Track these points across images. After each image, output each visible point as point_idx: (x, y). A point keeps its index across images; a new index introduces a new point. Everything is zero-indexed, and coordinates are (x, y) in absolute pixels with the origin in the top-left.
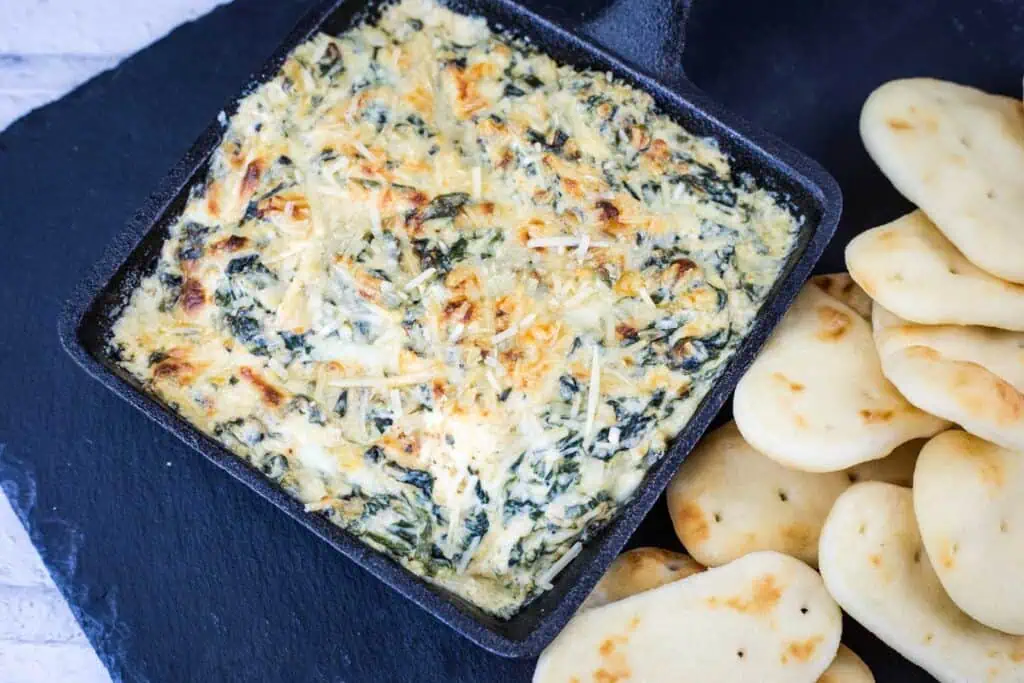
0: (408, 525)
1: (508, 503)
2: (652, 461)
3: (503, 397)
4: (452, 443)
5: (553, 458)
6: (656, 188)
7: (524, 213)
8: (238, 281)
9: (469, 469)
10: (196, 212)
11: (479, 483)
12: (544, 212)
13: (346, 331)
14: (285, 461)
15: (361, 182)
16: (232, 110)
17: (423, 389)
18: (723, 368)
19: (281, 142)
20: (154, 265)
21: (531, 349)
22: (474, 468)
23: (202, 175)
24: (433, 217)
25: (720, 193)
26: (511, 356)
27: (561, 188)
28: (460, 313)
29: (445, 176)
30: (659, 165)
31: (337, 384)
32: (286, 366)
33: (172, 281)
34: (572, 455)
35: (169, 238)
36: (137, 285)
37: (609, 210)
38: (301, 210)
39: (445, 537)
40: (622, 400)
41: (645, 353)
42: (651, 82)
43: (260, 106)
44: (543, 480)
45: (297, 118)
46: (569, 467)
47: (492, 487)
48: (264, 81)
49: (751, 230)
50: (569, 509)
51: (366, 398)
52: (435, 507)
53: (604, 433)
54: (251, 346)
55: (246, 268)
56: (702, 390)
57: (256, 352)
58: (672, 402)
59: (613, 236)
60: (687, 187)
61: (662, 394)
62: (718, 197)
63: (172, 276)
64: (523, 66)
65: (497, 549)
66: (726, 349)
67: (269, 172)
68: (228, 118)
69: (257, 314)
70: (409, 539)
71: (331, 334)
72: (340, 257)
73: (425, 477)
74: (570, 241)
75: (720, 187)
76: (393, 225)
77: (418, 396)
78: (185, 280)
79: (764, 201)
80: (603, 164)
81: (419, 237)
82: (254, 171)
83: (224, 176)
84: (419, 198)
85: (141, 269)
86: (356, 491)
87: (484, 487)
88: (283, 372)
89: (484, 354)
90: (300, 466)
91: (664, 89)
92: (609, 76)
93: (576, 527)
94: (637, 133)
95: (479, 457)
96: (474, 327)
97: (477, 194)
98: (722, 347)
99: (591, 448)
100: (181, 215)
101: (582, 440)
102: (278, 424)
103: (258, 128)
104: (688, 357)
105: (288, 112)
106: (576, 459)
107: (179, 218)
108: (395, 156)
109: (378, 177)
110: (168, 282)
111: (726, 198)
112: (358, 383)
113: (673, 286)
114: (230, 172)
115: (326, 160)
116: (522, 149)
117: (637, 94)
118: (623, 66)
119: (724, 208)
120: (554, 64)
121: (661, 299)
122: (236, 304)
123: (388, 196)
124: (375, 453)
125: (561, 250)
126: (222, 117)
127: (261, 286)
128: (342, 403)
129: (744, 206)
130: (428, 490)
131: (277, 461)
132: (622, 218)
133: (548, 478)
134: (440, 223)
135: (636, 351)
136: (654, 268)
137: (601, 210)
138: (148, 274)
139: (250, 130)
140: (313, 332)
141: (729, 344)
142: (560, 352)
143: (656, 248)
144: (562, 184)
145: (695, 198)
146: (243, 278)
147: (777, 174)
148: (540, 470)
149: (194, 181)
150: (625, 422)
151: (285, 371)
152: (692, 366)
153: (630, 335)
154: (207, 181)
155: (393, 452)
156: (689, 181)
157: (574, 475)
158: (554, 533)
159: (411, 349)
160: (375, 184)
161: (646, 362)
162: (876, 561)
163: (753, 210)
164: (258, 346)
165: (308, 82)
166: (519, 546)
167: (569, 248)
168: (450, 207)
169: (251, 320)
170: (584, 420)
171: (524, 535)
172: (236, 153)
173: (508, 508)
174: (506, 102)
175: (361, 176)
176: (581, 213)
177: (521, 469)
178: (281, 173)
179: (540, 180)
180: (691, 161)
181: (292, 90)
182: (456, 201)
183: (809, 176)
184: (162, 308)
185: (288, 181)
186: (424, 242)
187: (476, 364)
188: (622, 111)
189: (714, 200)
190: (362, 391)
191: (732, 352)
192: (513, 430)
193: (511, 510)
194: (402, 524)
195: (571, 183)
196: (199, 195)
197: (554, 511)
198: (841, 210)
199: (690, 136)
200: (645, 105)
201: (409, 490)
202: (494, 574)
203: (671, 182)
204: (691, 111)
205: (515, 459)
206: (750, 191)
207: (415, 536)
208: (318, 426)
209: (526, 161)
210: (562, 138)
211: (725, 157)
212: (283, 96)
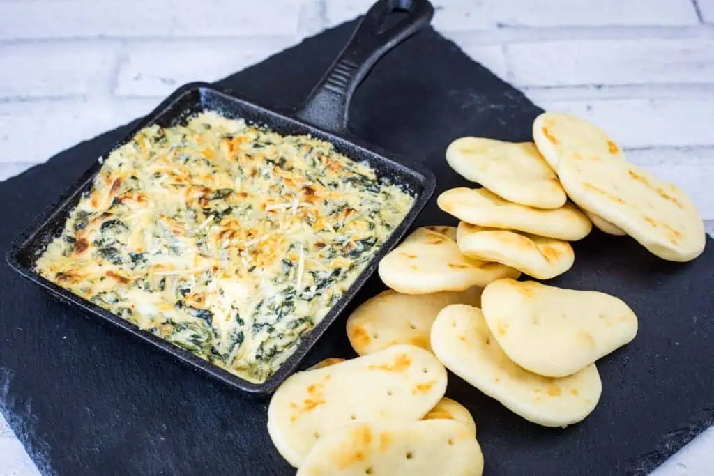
0: (199, 337)
1: (255, 325)
2: (335, 302)
3: (251, 270)
4: (222, 293)
5: (280, 299)
6: (336, 186)
7: (264, 198)
8: (107, 233)
9: (232, 307)
10: (85, 205)
11: (238, 315)
12: (275, 196)
13: (165, 251)
14: (130, 311)
15: (175, 185)
16: (106, 157)
17: (207, 272)
18: (373, 256)
19: (133, 170)
20: (61, 231)
21: (266, 249)
22: (235, 306)
23: (90, 188)
24: (214, 199)
25: (371, 186)
26: (255, 253)
27: (283, 183)
28: (227, 235)
29: (220, 182)
30: (336, 172)
31: (160, 274)
32: (132, 269)
33: (71, 240)
34: (291, 298)
35: (70, 218)
36: (51, 241)
37: (309, 191)
38: (142, 198)
39: (219, 344)
40: (317, 272)
41: (330, 252)
42: (331, 136)
43: (121, 155)
44: (274, 312)
45: (141, 161)
46: (288, 303)
47: (246, 317)
48: (123, 144)
49: (389, 204)
50: (289, 324)
51: (176, 280)
52: (214, 330)
53: (308, 289)
54: (112, 260)
55: (111, 225)
56: (362, 267)
57: (115, 263)
58: (345, 273)
59: (311, 202)
60: (353, 184)
61: (340, 269)
62: (370, 188)
63: (70, 237)
64: (264, 138)
65: (249, 350)
66: (374, 247)
67: (126, 183)
68: (104, 161)
69: (117, 246)
70: (198, 344)
71: (157, 253)
72: (162, 216)
73: (207, 313)
74: (288, 205)
75: (370, 183)
76: (192, 203)
77: (205, 277)
78: (78, 239)
79: (395, 190)
80: (306, 172)
81: (206, 207)
82: (117, 184)
83: (101, 188)
84: (207, 190)
85: (54, 232)
86: (169, 321)
87: (241, 317)
88: (130, 272)
89: (240, 251)
90: (139, 314)
91: (338, 139)
92: (309, 136)
93: (293, 335)
94: (324, 159)
95: (238, 302)
96: (235, 241)
97: (238, 190)
98: (372, 245)
99: (301, 296)
100: (76, 206)
101: (295, 291)
102: (126, 293)
103: (120, 165)
104: (353, 249)
105: (137, 158)
106: (292, 300)
107: (75, 208)
108: (193, 173)
109: (185, 182)
110: (68, 241)
111: (374, 188)
112: (171, 273)
113: (344, 220)
114: (103, 187)
115: (157, 177)
116: (262, 167)
117: (325, 143)
118: (316, 130)
119: (373, 193)
120: (280, 136)
121: (338, 228)
122: (104, 244)
123: (189, 190)
124: (180, 304)
125: (284, 210)
126: (100, 159)
127: (119, 232)
128: (163, 283)
129: (384, 193)
130: (210, 321)
131: (125, 311)
132: (316, 193)
133: (277, 310)
134: (217, 201)
135: (325, 251)
136: (334, 214)
137: (305, 190)
138: (57, 236)
139: (115, 166)
140: (146, 253)
141: (376, 244)
142: (283, 250)
143: (334, 205)
144: (283, 181)
145: (357, 190)
146: (110, 231)
147: (401, 173)
148: (272, 307)
149: (83, 190)
150: (320, 283)
151: (131, 271)
152: (355, 254)
153: (321, 245)
154: (92, 190)
155: (189, 302)
156: (354, 180)
157: (292, 307)
158: (281, 338)
159: (201, 255)
160: (183, 186)
161: (331, 257)
162: (463, 339)
163: (389, 195)
164: (117, 260)
165: (148, 145)
166: (261, 348)
167: (288, 208)
168: (222, 195)
169: (112, 249)
170: (296, 283)
171: (264, 340)
172: (108, 177)
173: (254, 328)
174: (255, 150)
175: (175, 183)
176: (295, 194)
177: (261, 308)
178: (132, 184)
179: (272, 181)
180: (354, 172)
181: (139, 148)
182: (226, 192)
183: (417, 171)
184: (64, 254)
185: (135, 187)
186: (209, 209)
187: (236, 256)
188: (316, 150)
189: (368, 190)
190: (174, 277)
191: (378, 249)
192: (256, 287)
193: (257, 329)
194: (194, 336)
195: (289, 180)
196: (86, 197)
197: (280, 327)
198: (435, 185)
199: (354, 163)
200: (328, 147)
201: (199, 321)
202: (247, 365)
203: (344, 182)
204: (353, 148)
205: (259, 302)
206: (387, 186)
207: (202, 342)
208: (149, 293)
209: (264, 172)
210: (283, 161)
211: (373, 170)
212: (134, 151)
